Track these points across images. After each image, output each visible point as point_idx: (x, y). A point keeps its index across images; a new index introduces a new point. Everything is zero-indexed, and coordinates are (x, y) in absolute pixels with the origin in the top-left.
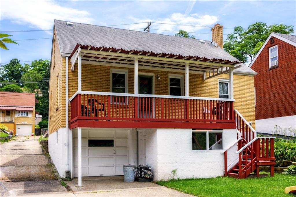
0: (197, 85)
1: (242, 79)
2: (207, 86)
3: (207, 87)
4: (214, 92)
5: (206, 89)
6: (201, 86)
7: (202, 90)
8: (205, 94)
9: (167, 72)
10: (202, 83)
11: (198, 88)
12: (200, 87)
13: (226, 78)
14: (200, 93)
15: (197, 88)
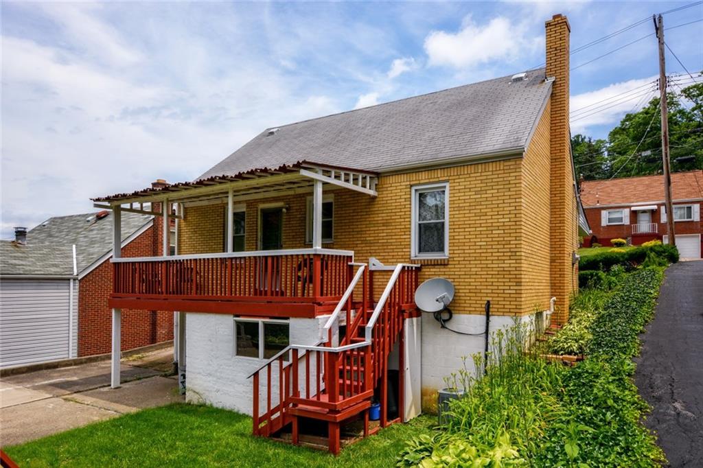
0: (360, 211)
1: (479, 174)
2: (383, 208)
3: (381, 212)
4: (397, 220)
5: (380, 215)
6: (368, 210)
7: (370, 219)
8: (376, 228)
9: (304, 194)
10: (369, 205)
11: (361, 215)
12: (365, 213)
13: (431, 180)
14: (364, 226)
15: (360, 217)
